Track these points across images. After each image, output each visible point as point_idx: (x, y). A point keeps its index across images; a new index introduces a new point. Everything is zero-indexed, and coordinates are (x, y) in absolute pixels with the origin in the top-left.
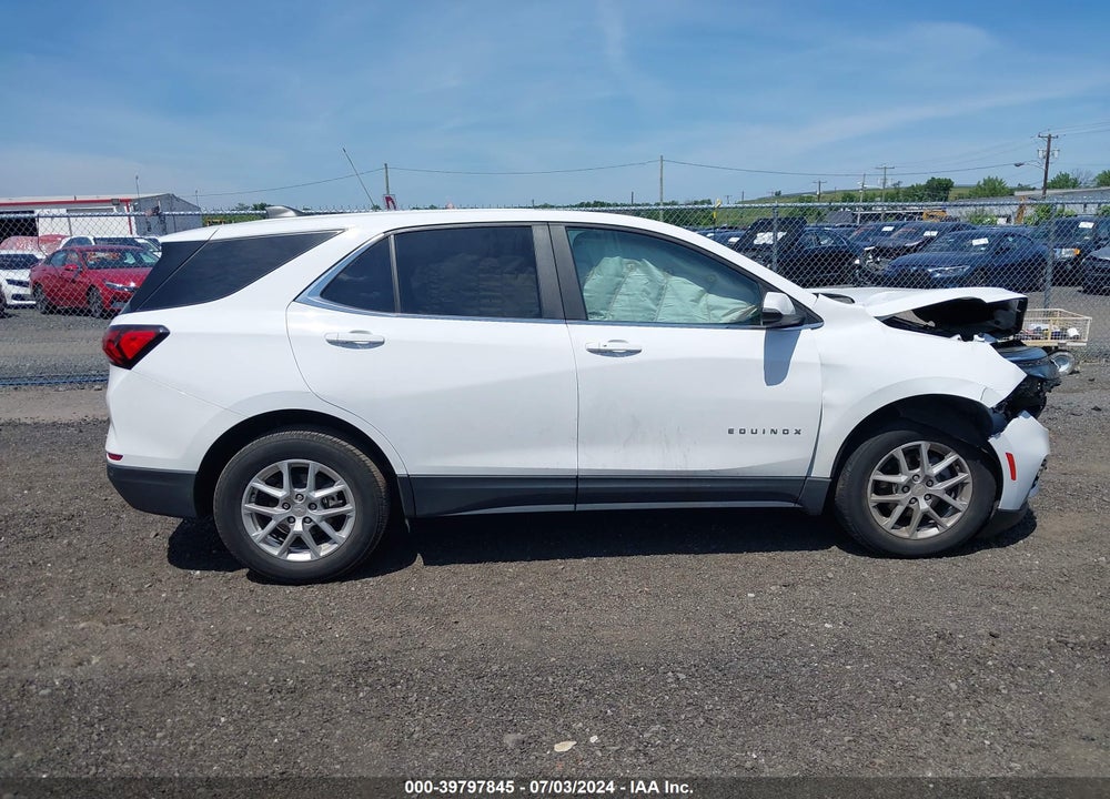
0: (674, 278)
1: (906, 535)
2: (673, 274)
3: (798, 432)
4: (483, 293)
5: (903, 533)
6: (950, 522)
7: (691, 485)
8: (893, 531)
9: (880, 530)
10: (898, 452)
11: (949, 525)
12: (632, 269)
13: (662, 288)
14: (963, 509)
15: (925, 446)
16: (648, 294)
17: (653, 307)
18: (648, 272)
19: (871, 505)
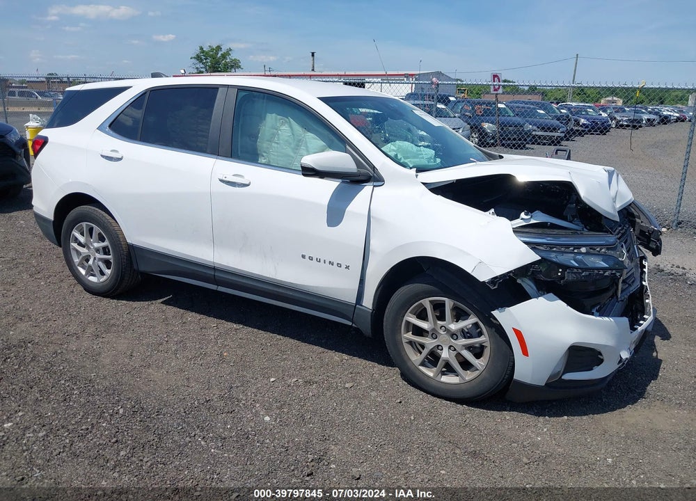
0: (309, 134)
1: (431, 374)
2: (309, 131)
3: (347, 267)
4: (199, 133)
5: (430, 372)
6: (469, 375)
7: (280, 290)
8: (422, 368)
9: (409, 364)
10: (426, 303)
11: (467, 379)
12: (283, 124)
13: (299, 141)
14: (481, 368)
15: (449, 303)
16: (290, 144)
17: (292, 154)
18: (291, 127)
19: (404, 341)
